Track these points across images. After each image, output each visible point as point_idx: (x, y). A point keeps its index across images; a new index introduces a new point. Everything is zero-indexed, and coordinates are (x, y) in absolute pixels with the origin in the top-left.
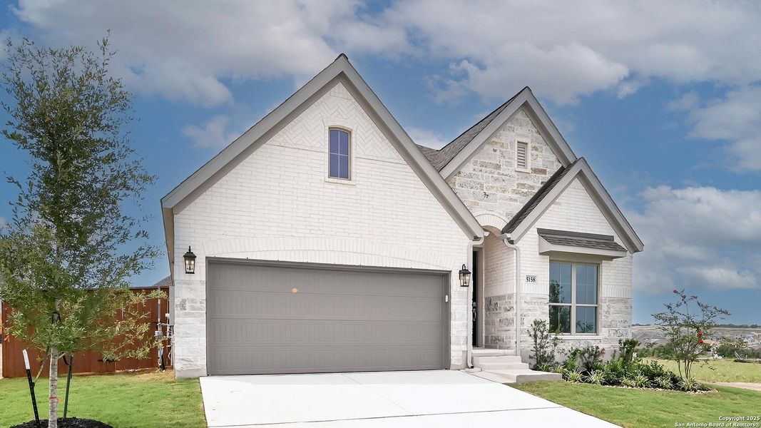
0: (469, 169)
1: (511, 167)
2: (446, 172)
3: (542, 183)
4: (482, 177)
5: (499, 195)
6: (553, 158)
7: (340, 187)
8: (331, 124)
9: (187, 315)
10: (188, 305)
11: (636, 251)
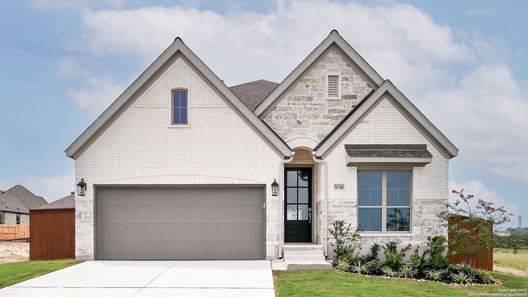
0: (283, 103)
1: (322, 97)
2: (260, 111)
3: (353, 106)
4: (296, 108)
5: (311, 121)
6: (364, 84)
7: (180, 130)
8: (173, 87)
9: (82, 221)
10: (82, 216)
11: (452, 156)
